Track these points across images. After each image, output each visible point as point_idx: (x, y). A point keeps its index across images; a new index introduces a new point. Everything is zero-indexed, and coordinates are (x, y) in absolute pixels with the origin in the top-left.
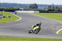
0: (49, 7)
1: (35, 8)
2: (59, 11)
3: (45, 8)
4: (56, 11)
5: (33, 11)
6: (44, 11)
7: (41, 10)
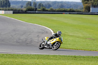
0: (28, 4)
1: (6, 7)
2: (44, 10)
3: (22, 7)
4: (40, 11)
5: (4, 11)
6: (20, 12)
7: (16, 10)
